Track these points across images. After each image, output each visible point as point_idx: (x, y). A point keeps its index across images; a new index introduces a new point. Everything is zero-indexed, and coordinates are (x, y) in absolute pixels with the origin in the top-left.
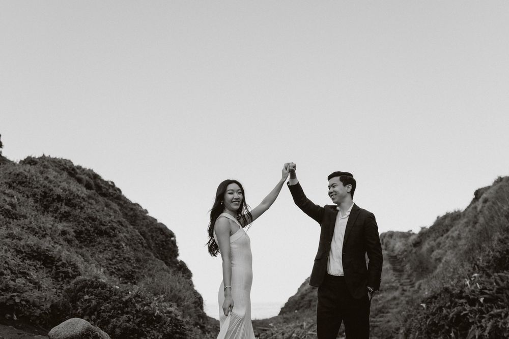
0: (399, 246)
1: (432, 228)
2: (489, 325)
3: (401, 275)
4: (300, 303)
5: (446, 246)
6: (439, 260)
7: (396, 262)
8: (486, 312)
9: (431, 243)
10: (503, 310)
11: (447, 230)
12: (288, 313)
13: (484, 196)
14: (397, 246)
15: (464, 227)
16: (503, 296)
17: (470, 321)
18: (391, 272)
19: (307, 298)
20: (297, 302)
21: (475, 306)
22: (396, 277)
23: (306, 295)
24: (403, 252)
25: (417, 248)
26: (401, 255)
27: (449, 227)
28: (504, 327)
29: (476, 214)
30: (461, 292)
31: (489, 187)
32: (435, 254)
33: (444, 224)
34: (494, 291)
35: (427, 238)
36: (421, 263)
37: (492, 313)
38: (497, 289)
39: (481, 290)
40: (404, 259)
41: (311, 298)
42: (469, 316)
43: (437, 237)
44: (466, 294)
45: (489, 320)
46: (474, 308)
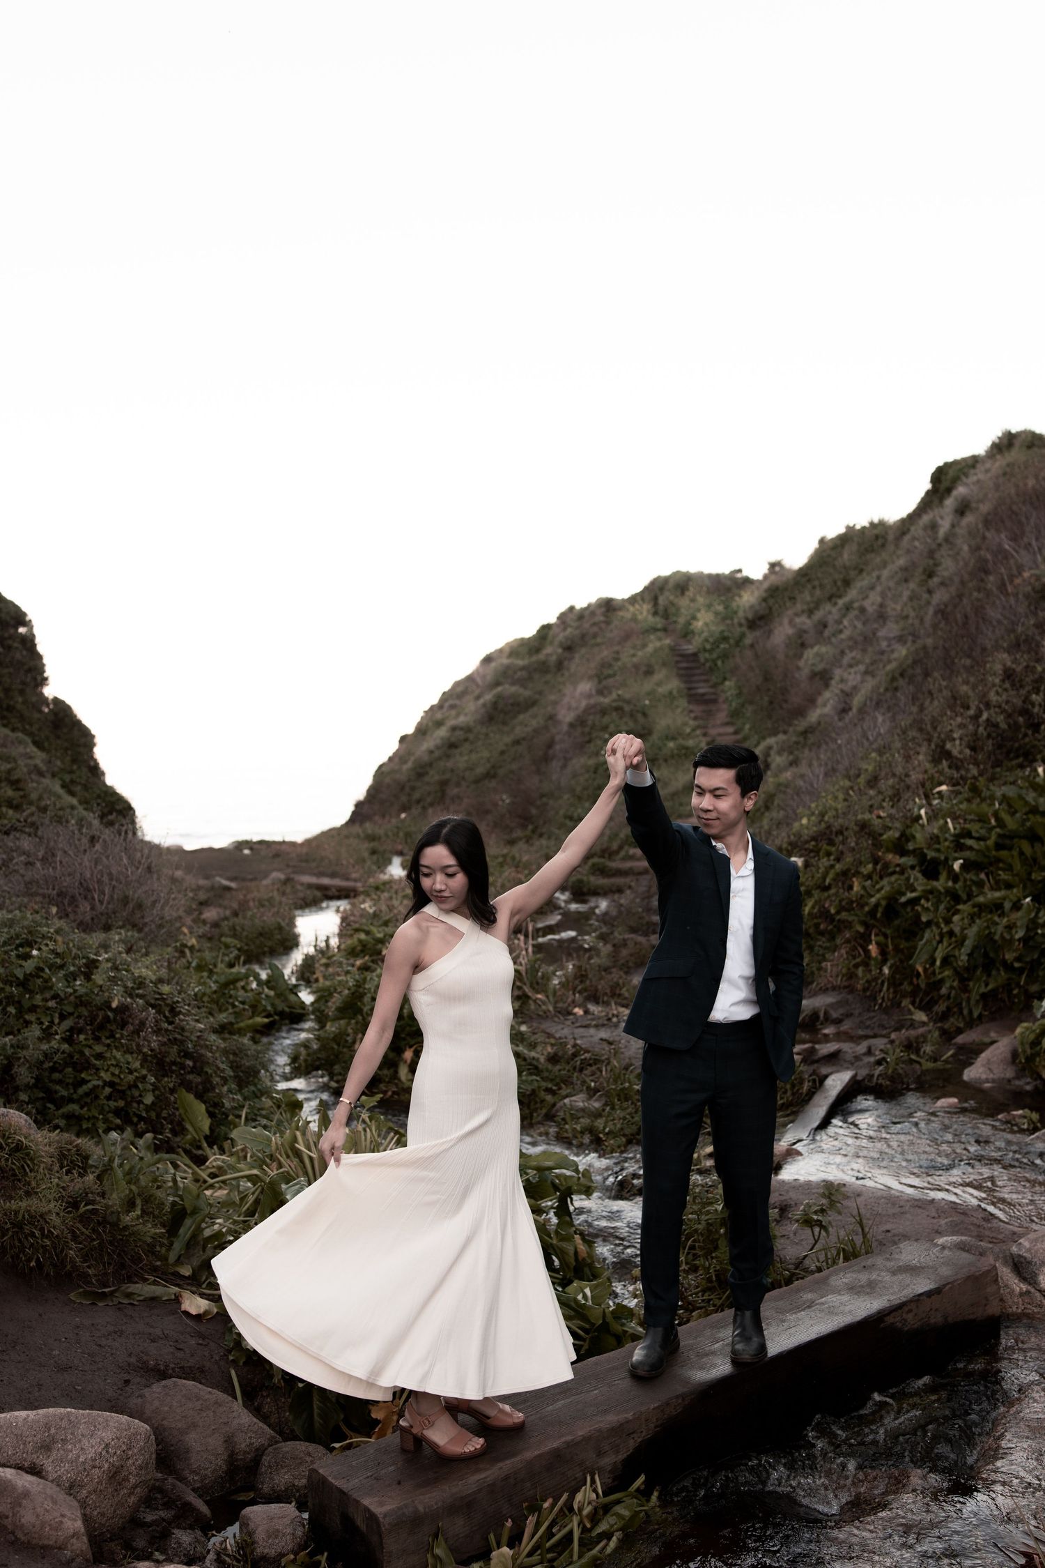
0: (706, 624)
1: (804, 574)
2: (972, 932)
3: (709, 714)
4: (413, 789)
5: (843, 636)
6: (822, 677)
7: (698, 671)
8: (964, 897)
9: (798, 620)
10: (1008, 892)
11: (847, 583)
12: (377, 818)
13: (961, 490)
14: (699, 624)
15: (898, 583)
16: (1012, 856)
17: (924, 919)
18: (683, 703)
19: (434, 776)
20: (403, 788)
21: (937, 879)
22: (695, 718)
23: (430, 765)
24: (716, 644)
25: (758, 633)
26: (711, 651)
27: (853, 573)
28: (1008, 937)
29: (934, 546)
30: (905, 837)
31: (974, 461)
32: (812, 657)
33: (839, 563)
34: (990, 843)
35: (788, 604)
36: (767, 678)
37: (981, 899)
38: (999, 836)
39: (955, 835)
40: (719, 663)
41: (447, 776)
42: (923, 906)
43: (817, 605)
44: (917, 846)
45: (972, 918)
46: (935, 883)
